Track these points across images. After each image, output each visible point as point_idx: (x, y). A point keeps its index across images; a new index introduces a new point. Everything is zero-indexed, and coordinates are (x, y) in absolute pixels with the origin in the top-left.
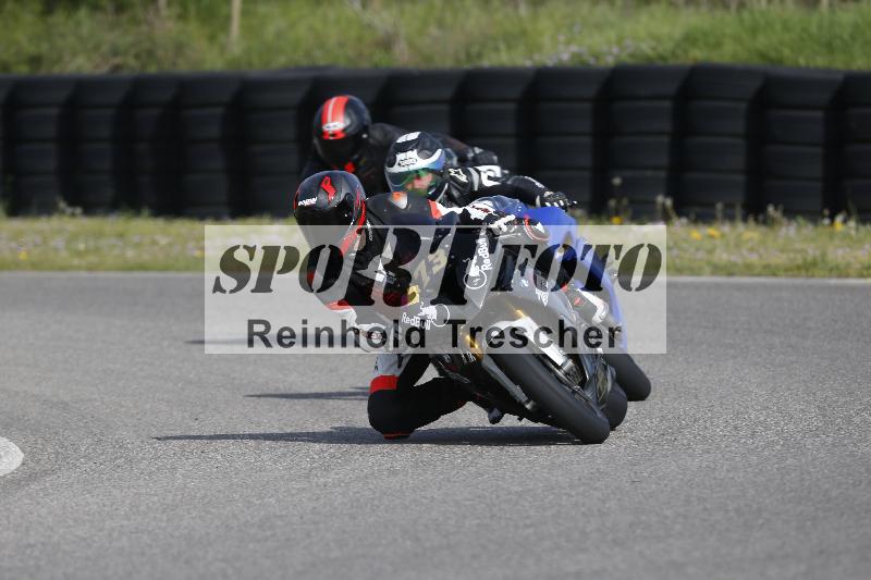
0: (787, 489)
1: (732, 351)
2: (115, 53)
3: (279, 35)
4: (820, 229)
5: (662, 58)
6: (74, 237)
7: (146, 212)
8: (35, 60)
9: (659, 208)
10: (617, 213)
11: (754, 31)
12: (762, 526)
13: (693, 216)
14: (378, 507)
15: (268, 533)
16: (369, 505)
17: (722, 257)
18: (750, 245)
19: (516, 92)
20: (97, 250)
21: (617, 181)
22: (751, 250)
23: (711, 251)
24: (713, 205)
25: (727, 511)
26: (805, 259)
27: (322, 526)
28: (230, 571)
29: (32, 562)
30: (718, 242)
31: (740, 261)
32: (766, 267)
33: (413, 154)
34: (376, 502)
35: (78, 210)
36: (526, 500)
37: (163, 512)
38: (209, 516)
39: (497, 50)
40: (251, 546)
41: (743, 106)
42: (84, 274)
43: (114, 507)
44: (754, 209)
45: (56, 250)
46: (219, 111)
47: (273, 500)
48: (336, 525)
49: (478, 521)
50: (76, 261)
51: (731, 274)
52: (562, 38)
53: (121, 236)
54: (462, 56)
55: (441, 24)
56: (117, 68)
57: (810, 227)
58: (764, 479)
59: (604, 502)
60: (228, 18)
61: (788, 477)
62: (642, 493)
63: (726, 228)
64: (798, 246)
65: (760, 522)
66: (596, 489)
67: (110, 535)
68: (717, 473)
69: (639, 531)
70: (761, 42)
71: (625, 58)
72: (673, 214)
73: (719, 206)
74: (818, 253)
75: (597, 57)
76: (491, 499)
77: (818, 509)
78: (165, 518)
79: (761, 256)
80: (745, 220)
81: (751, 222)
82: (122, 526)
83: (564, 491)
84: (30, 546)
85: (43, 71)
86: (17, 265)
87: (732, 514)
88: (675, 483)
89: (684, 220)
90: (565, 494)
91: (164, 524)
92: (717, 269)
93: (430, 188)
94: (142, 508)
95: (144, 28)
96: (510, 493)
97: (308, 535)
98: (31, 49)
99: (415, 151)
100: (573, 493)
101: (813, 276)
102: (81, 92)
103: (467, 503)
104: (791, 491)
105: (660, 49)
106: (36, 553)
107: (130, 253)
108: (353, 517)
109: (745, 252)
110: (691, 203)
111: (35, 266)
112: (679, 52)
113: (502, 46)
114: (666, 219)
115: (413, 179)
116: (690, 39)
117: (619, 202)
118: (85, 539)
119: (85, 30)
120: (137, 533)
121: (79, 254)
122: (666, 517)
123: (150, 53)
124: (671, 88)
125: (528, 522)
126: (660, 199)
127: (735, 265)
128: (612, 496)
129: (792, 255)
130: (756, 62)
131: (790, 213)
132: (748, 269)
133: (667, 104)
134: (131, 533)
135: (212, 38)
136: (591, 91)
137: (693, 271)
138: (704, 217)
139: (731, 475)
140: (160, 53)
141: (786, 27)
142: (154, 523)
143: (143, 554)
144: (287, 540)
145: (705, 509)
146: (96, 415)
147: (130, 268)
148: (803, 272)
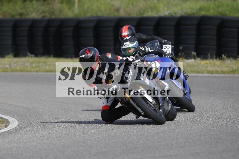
0: (228, 132)
1: (213, 95)
2: (43, 12)
3: (88, 8)
4: (237, 61)
5: (193, 14)
6: (32, 63)
7: (52, 56)
8: (21, 14)
9: (193, 55)
10: (181, 57)
11: (219, 7)
12: (221, 142)
13: (202, 57)
14: (116, 137)
15: (85, 144)
16: (113, 137)
17: (210, 69)
18: (217, 65)
19: (153, 23)
20: (38, 67)
21: (181, 48)
22: (218, 67)
23: (207, 67)
24: (207, 55)
25: (211, 138)
26: (233, 69)
27: (100, 142)
28: (75, 155)
29: (21, 152)
30: (209, 65)
31: (215, 70)
32: (222, 71)
33: (128, 43)
34: (115, 136)
35: (33, 56)
36: (156, 135)
37: (57, 138)
38: (69, 140)
39: (148, 12)
40: (81, 148)
41: (215, 27)
42: (35, 73)
43: (43, 137)
44: (219, 56)
45: (27, 67)
46: (72, 28)
47: (87, 135)
48: (104, 142)
49: (143, 141)
50: (33, 70)
51: (212, 73)
52: (166, 8)
53: (45, 63)
54: (139, 13)
55: (133, 5)
56: (44, 17)
57: (234, 60)
58: (221, 130)
59: (178, 136)
60: (74, 3)
61: (228, 129)
62: (188, 134)
63: (211, 61)
64: (231, 66)
65: (221, 141)
66: (176, 132)
67: (42, 145)
68: (209, 128)
69: (187, 144)
70: (221, 10)
71: (183, 14)
72: (196, 57)
73: (209, 55)
74: (236, 68)
75: (175, 14)
76: (147, 135)
77: (236, 138)
78: (57, 140)
79: (220, 68)
80: (216, 58)
81: (218, 59)
82: (45, 142)
83: (166, 133)
84: (20, 148)
85: (23, 17)
86: (16, 71)
87: (213, 139)
88: (197, 131)
89: (199, 59)
90: (167, 134)
91: (57, 142)
92: (208, 72)
93: (133, 52)
94: (51, 137)
95: (51, 6)
96: (152, 133)
97: (96, 145)
98: (20, 11)
99: (129, 42)
100: (169, 133)
101: (235, 74)
102: (34, 23)
103: (140, 136)
104: (229, 133)
105: (193, 12)
106: (22, 150)
107: (47, 67)
108: (109, 140)
109: (216, 67)
110: (202, 54)
111: (21, 71)
112: (198, 12)
113: (149, 11)
114: (195, 58)
115: (128, 50)
116: (201, 9)
117: (182, 54)
118: (35, 146)
119: (35, 6)
120: (49, 144)
121: (33, 67)
122: (195, 140)
123: (53, 13)
124: (196, 22)
125: (157, 141)
126: (193, 53)
127: (213, 71)
128: (180, 134)
129: (229, 68)
130: (219, 15)
131: (228, 57)
132: (217, 72)
133: (195, 27)
134: (48, 144)
135: (70, 8)
136: (174, 23)
137: (202, 73)
138: (205, 58)
139: (212, 128)
140: (56, 12)
141: (227, 6)
142: (54, 141)
143: (51, 150)
144: (91, 146)
145: (205, 138)
146: (38, 112)
147: (47, 71)
148: (232, 73)
